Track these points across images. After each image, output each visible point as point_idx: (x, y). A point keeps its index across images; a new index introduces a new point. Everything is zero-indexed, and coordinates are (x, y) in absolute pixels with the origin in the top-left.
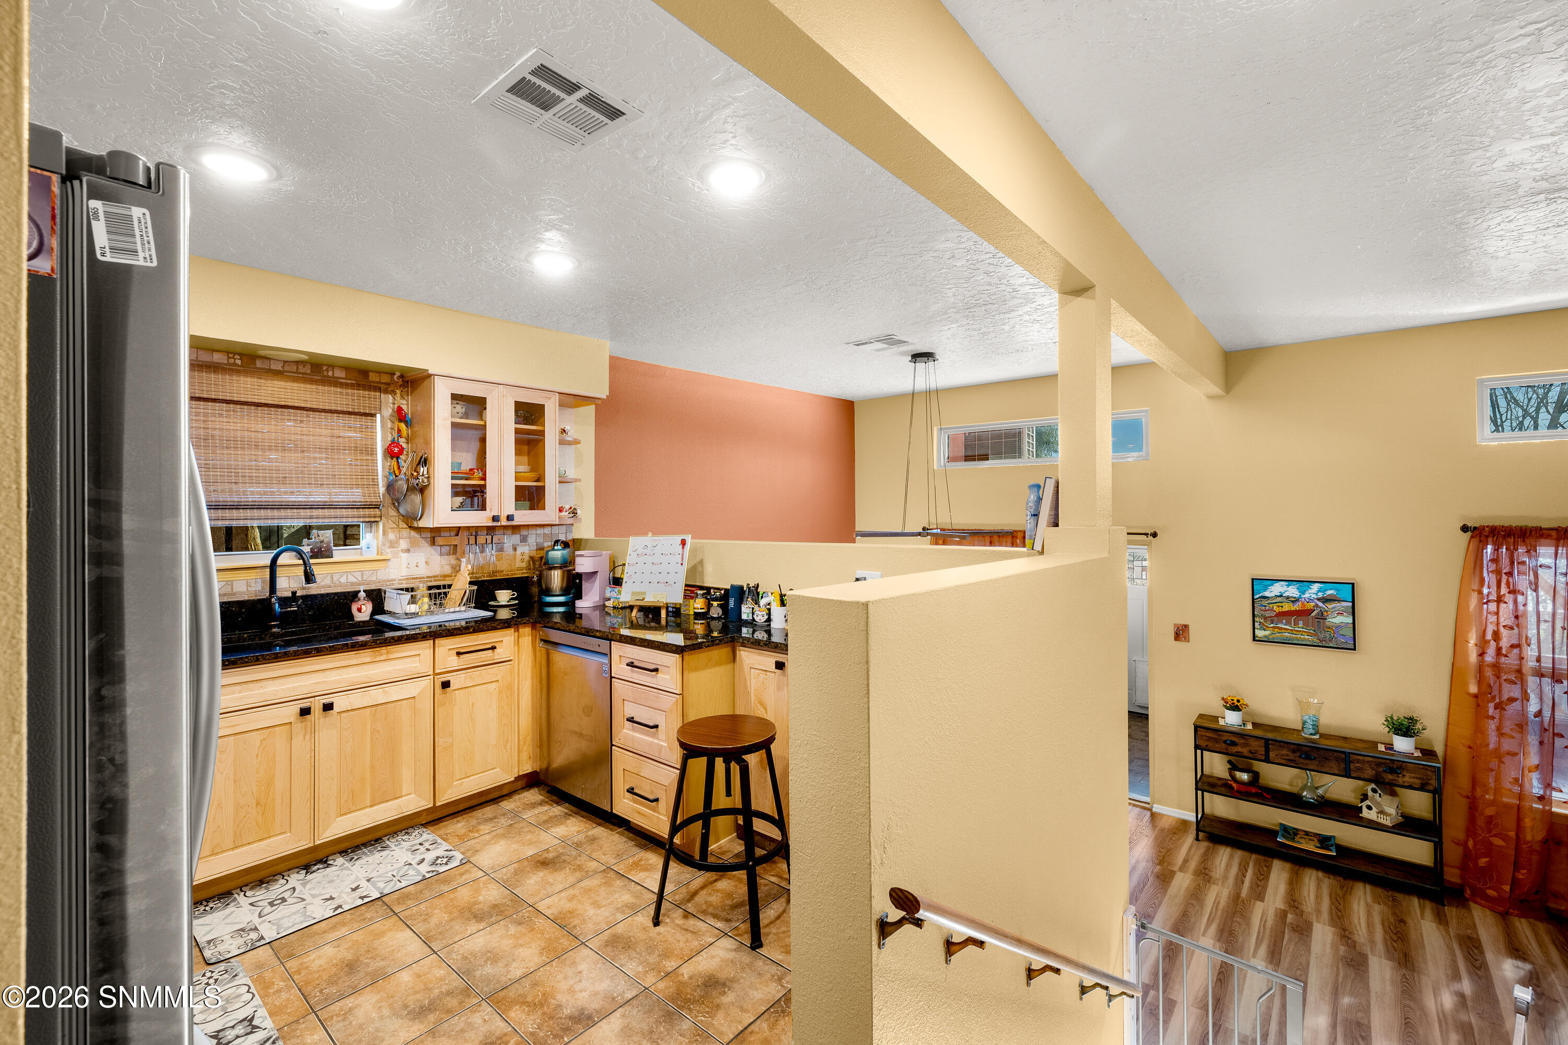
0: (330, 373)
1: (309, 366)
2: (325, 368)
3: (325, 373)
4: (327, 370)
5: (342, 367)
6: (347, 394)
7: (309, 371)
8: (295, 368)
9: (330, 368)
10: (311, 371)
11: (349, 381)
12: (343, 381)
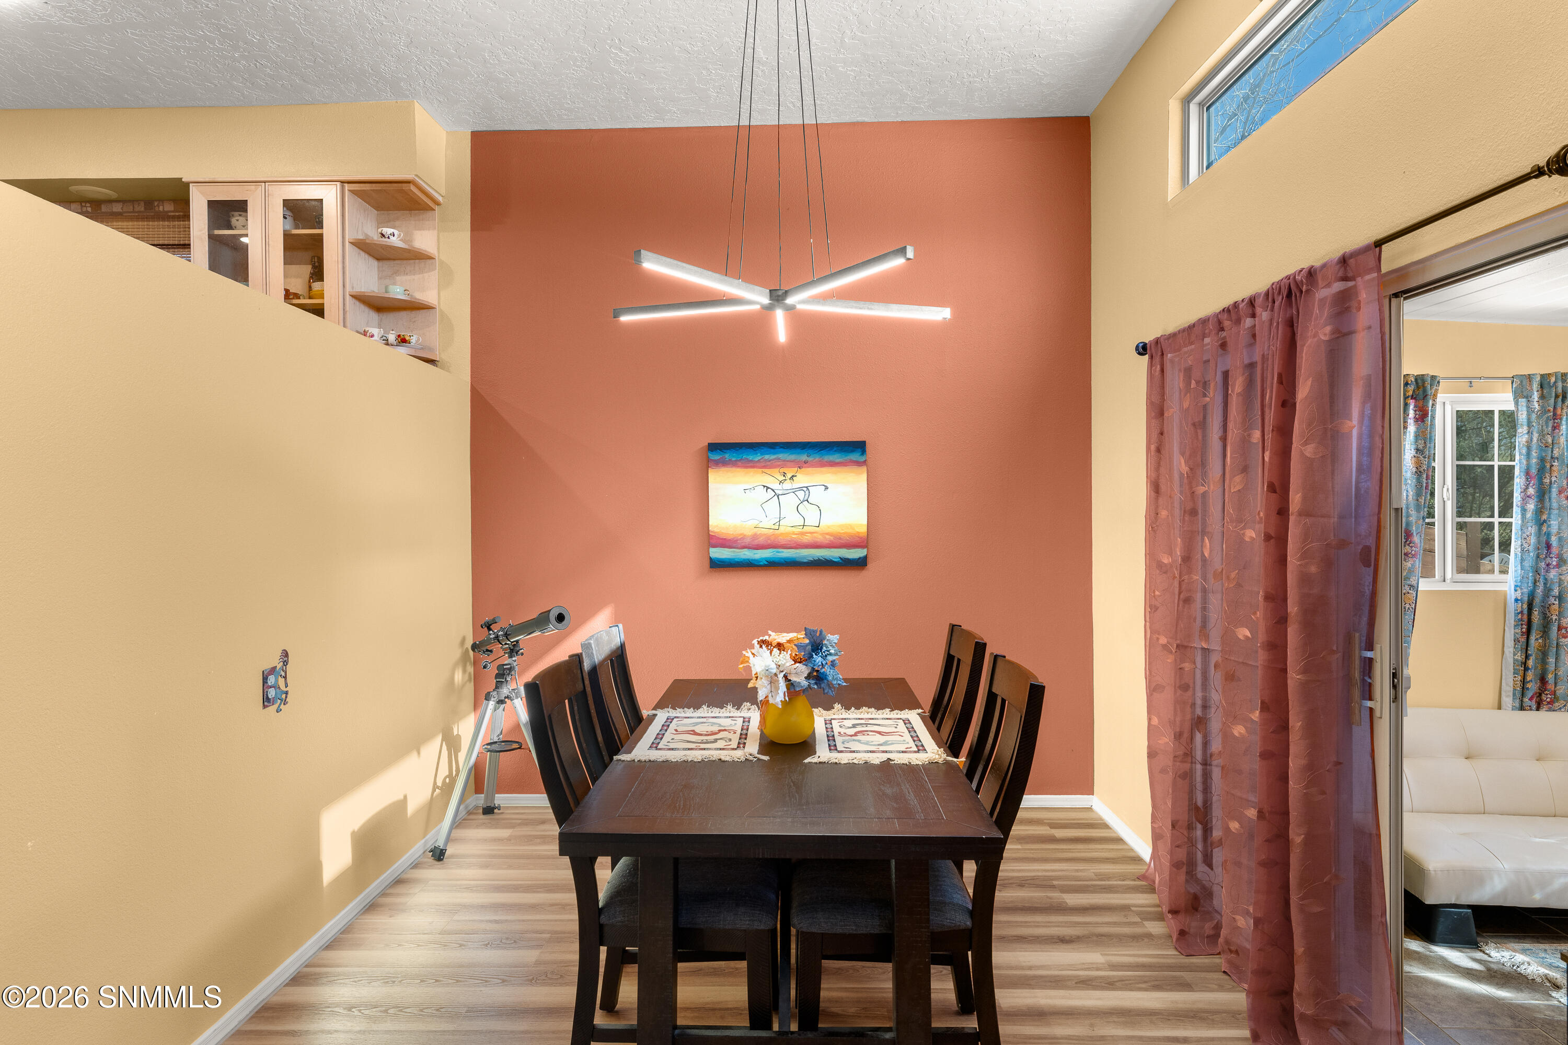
0: (161, 208)
1: (142, 204)
2: (156, 204)
3: (157, 209)
4: (158, 206)
5: (171, 200)
6: (174, 227)
7: (143, 209)
8: (131, 207)
9: (161, 203)
10: (145, 208)
11: (177, 214)
12: (172, 214)
